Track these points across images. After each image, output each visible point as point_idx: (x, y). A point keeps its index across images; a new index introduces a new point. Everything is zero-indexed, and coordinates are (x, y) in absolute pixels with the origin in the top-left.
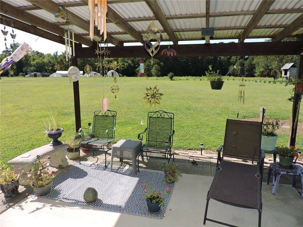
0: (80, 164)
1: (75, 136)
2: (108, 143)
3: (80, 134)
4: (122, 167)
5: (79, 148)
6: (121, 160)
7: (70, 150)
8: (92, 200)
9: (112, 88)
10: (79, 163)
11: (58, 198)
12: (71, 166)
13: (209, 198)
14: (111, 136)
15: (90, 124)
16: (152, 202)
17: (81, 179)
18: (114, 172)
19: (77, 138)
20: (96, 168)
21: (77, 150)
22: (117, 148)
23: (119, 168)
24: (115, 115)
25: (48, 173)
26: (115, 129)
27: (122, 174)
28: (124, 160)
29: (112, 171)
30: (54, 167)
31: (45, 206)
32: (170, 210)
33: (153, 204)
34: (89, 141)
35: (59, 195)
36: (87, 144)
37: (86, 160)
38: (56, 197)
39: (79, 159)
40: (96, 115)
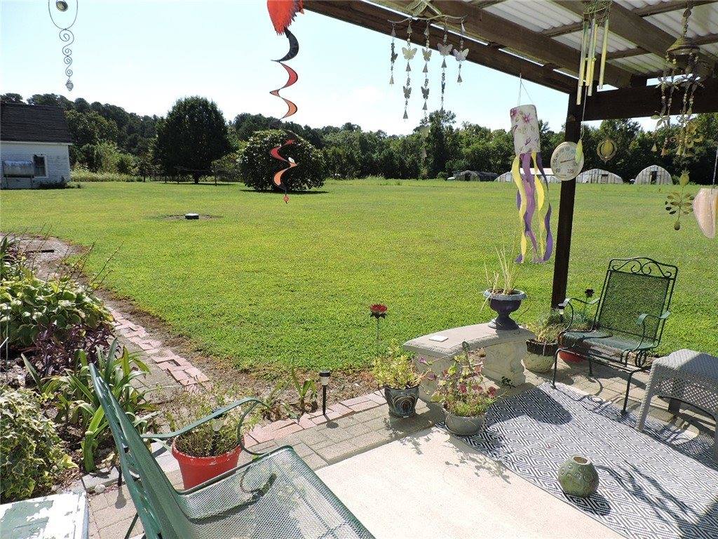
0: (554, 387)
1: (548, 315)
2: (642, 350)
3: (562, 312)
4: (673, 428)
5: (555, 347)
6: (674, 406)
7: (534, 348)
8: (580, 490)
9: (669, 201)
10: (552, 385)
11: (495, 454)
12: (530, 386)
14: (650, 333)
15: (589, 293)
17: (554, 426)
18: (650, 435)
19: (552, 321)
20: (594, 409)
21: (551, 351)
22: (671, 370)
23: (666, 428)
24: (673, 276)
25: (481, 388)
26: (663, 317)
27: (675, 448)
28: (681, 411)
29: (643, 432)
30: (491, 379)
31: (464, 462)
34: (586, 335)
35: (497, 449)
36: (581, 340)
37: (571, 383)
38: (490, 451)
39: (553, 375)
40: (615, 271)
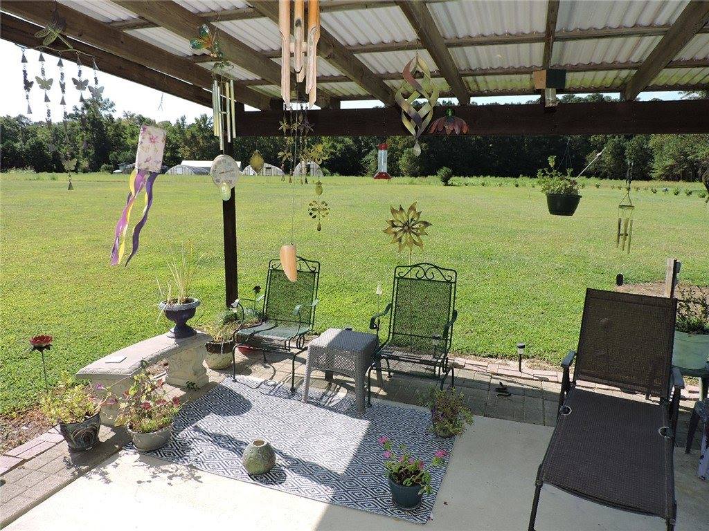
0: (235, 381)
1: (224, 314)
2: (300, 335)
3: (235, 311)
4: (330, 393)
5: (232, 344)
6: (329, 377)
7: (214, 348)
9: (311, 207)
10: (233, 379)
11: (186, 459)
12: (214, 384)
13: (542, 482)
14: (306, 318)
15: (257, 289)
16: (401, 484)
17: (237, 417)
18: (313, 403)
19: (229, 320)
20: (270, 392)
21: (229, 348)
22: (321, 348)
23: (324, 394)
24: (317, 271)
25: (165, 401)
26: (314, 304)
27: (331, 409)
28: (334, 377)
29: (308, 402)
30: (176, 386)
31: (156, 477)
32: (445, 503)
33: (404, 487)
34: (257, 329)
35: (188, 454)
36: (252, 335)
37: (249, 372)
38: (181, 457)
39: (231, 369)
40: (274, 269)
